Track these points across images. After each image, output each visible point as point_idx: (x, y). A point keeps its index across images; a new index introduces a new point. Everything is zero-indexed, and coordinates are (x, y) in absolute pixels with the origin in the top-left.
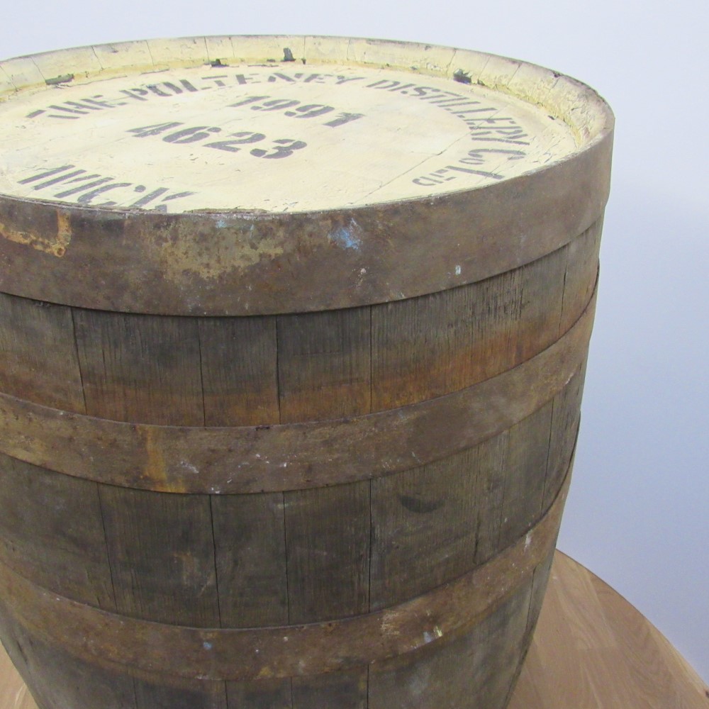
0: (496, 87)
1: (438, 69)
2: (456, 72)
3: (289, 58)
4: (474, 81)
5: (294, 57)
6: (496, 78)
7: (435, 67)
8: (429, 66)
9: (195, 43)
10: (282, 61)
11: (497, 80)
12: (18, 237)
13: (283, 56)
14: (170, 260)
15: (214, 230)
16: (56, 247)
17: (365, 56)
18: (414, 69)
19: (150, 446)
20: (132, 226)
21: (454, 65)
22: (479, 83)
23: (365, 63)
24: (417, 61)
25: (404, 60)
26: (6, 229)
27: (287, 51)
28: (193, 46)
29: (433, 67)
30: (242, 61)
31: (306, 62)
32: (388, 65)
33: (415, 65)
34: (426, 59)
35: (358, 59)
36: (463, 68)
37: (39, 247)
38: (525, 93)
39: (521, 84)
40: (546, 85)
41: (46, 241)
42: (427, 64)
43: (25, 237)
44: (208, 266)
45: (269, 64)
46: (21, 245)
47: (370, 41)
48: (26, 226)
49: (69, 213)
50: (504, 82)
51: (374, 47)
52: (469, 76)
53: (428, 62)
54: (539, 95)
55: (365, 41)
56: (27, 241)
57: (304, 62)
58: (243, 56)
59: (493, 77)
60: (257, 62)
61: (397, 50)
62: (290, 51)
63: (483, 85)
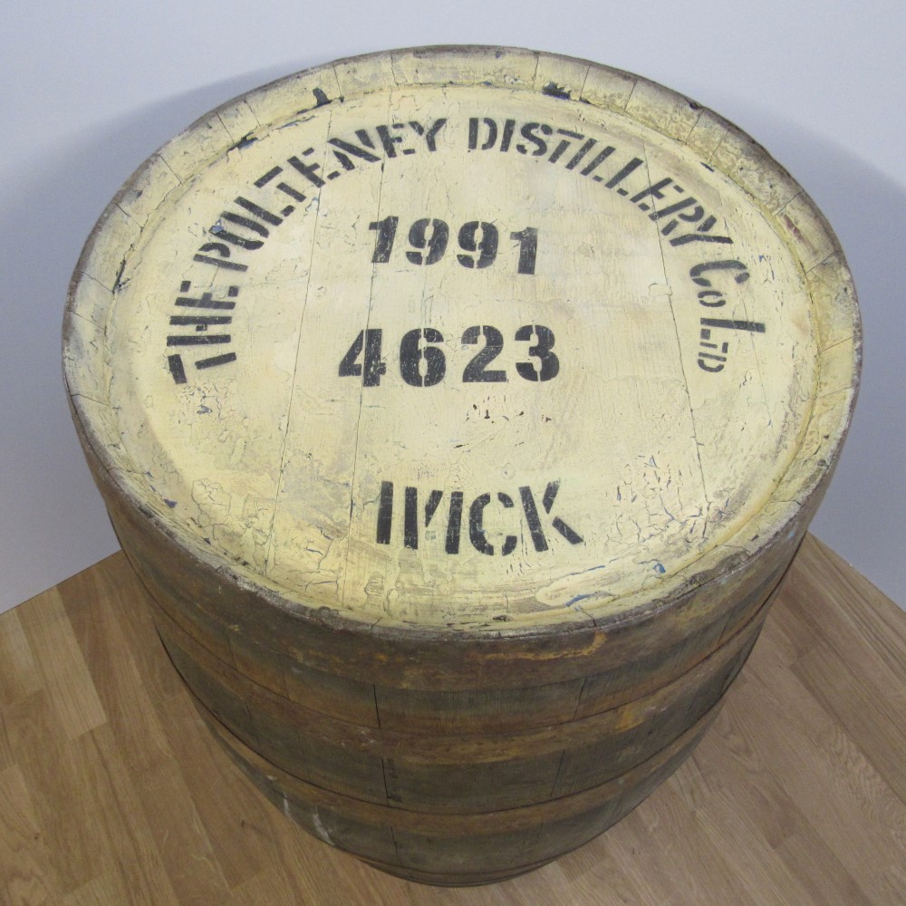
0: (608, 107)
1: (519, 81)
2: (547, 85)
3: (322, 100)
4: (574, 96)
5: (329, 97)
6: (605, 97)
7: (516, 80)
8: (507, 78)
9: (210, 127)
10: (315, 108)
11: (607, 100)
12: (548, 656)
13: (314, 101)
16: (588, 651)
17: (419, 75)
18: (488, 84)
21: (540, 76)
22: (581, 100)
23: (421, 84)
24: (489, 74)
25: (472, 74)
27: (317, 92)
28: (210, 133)
29: (512, 80)
30: (270, 125)
31: (345, 100)
32: (451, 83)
33: (488, 78)
34: (501, 70)
35: (410, 81)
36: (556, 81)
37: (570, 656)
38: (653, 122)
39: (644, 109)
40: (684, 120)
42: (505, 76)
45: (300, 117)
46: (551, 660)
47: (419, 52)
48: (559, 648)
49: (607, 630)
50: (619, 102)
51: (427, 61)
52: (566, 90)
53: (504, 74)
54: (678, 130)
55: (411, 55)
57: (342, 100)
58: (268, 121)
59: (600, 95)
60: (286, 120)
61: (460, 62)
62: (322, 92)
63: (588, 103)
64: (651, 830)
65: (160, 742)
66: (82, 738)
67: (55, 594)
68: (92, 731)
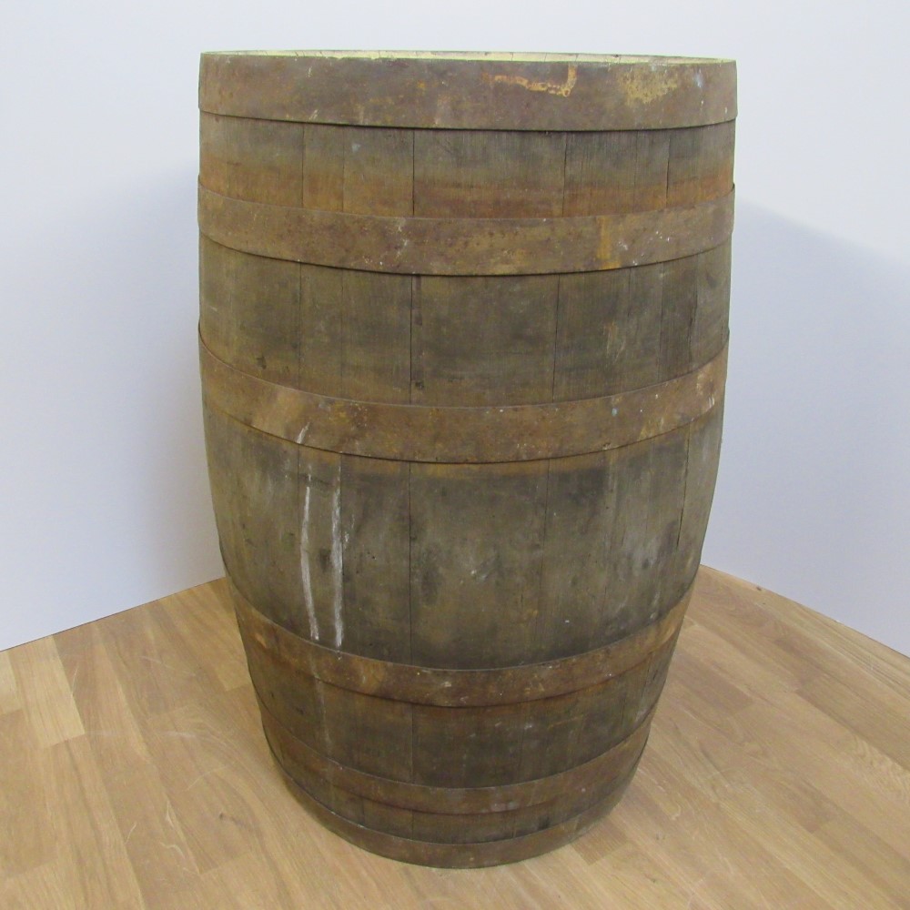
12: (538, 87)
14: (630, 92)
15: (650, 72)
16: (565, 90)
19: (603, 233)
20: (611, 71)
26: (530, 83)
37: (552, 92)
41: (558, 87)
43: (543, 86)
44: (646, 95)
46: (539, 92)
48: (543, 79)
49: (576, 66)
56: (544, 89)
64: (674, 818)
65: (140, 749)
66: (56, 747)
67: (51, 641)
68: (67, 742)
